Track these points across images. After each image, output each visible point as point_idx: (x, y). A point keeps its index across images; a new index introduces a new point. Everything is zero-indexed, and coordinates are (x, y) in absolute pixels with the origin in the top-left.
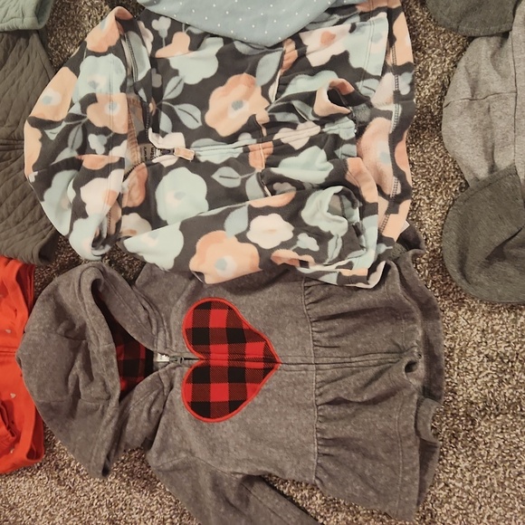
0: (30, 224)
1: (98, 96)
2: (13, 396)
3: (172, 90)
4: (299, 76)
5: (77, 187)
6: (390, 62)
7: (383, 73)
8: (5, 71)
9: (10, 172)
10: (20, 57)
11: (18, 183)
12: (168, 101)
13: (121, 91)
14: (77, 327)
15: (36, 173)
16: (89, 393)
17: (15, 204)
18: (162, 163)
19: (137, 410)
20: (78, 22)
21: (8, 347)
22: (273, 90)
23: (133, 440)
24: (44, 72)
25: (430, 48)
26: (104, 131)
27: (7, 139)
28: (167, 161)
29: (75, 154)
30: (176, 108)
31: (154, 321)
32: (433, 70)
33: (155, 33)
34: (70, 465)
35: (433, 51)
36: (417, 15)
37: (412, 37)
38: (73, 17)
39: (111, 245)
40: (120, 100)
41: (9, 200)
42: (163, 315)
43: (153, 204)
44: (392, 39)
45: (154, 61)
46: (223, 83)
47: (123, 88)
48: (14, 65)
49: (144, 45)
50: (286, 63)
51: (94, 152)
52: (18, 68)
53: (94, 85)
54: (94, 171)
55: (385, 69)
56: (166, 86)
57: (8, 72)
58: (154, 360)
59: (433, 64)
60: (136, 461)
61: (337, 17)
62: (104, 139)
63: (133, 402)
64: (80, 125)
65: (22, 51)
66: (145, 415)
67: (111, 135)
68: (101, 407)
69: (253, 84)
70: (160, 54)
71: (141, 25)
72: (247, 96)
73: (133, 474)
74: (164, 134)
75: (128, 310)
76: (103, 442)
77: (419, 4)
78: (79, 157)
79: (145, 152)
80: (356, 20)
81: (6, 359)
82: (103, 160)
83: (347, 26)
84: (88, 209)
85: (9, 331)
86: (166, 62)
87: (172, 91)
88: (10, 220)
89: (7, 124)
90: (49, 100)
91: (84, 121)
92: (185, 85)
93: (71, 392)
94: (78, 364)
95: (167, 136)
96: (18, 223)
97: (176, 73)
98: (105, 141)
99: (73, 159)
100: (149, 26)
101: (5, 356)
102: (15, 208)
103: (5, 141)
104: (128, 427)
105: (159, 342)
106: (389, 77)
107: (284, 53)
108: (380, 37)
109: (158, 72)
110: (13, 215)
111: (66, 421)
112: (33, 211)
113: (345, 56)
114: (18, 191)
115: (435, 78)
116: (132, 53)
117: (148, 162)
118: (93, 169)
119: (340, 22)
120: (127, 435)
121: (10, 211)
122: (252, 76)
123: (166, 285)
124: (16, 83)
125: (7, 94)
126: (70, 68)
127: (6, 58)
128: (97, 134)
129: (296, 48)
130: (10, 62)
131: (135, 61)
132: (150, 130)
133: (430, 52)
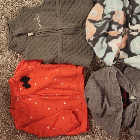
0: (83, 55)
1: (115, 12)
2: (77, 110)
5: (107, 42)
9: (76, 38)
11: (80, 41)
12: (136, 14)
13: (122, 11)
14: (103, 88)
15: (95, 37)
16: (111, 110)
17: (78, 48)
18: (133, 34)
19: (128, 115)
21: (75, 94)
23: (126, 125)
26: (117, 24)
27: (76, 27)
28: (135, 34)
29: (106, 31)
30: (138, 16)
31: (131, 86)
34: (98, 132)
39: (116, 61)
40: (122, 13)
41: (77, 47)
42: (133, 84)
43: (129, 48)
47: (123, 9)
51: (114, 30)
53: (113, 8)
54: (114, 37)
57: (75, 5)
58: (130, 99)
60: (123, 131)
62: (117, 26)
63: (127, 112)
64: (109, 22)
66: (131, 117)
67: (119, 25)
68: (114, 114)
73: (122, 136)
74: (134, 25)
75: (124, 82)
76: (119, 125)
78: (107, 32)
79: (125, 31)
81: (75, 98)
82: (117, 33)
84: (113, 49)
85: (76, 89)
87: (137, 11)
88: (77, 53)
89: (75, 23)
91: (111, 20)
93: (104, 109)
94: (106, 100)
95: (135, 26)
96: (79, 54)
97: (138, 5)
98: (117, 27)
99: (105, 33)
101: (75, 97)
102: (78, 50)
103: (75, 28)
104: (125, 121)
105: (134, 93)
109: (131, 5)
110: (78, 51)
111: (100, 119)
112: (84, 51)
114: (80, 44)
117: (129, 34)
118: (114, 36)
120: (125, 123)
121: (76, 50)
123: (134, 74)
125: (77, 12)
126: (100, 4)
128: (115, 24)
132: (129, 24)
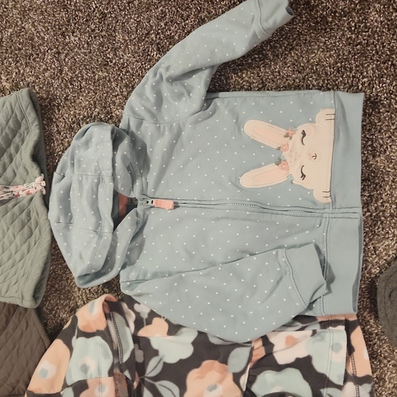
3: (153, 368)
4: (267, 371)
6: (350, 372)
7: (345, 381)
8: (7, 333)
10: (19, 321)
12: (150, 378)
13: (109, 376)
20: (69, 292)
22: (244, 380)
24: (41, 340)
25: (385, 358)
30: (157, 384)
32: (390, 379)
33: (137, 314)
35: (389, 361)
36: (371, 327)
37: (368, 346)
38: (65, 286)
44: (350, 349)
45: (136, 339)
46: (198, 366)
47: (111, 373)
48: (14, 329)
49: (128, 326)
50: (255, 358)
52: (18, 332)
53: (85, 369)
55: (347, 378)
56: (148, 364)
59: (389, 373)
61: (300, 325)
65: (22, 316)
69: (226, 370)
70: (141, 333)
71: (125, 306)
72: (221, 381)
77: (373, 317)
80: (317, 327)
83: (308, 332)
86: (147, 341)
90: (44, 372)
92: (165, 363)
97: (156, 353)
100: (131, 307)
106: (350, 386)
107: (252, 349)
108: (340, 347)
109: (140, 348)
113: (308, 360)
115: (391, 386)
116: (117, 332)
119: (302, 329)
122: (224, 365)
124: (17, 347)
125: (9, 358)
127: (7, 322)
129: (263, 345)
130: (11, 325)
131: (120, 341)
133: (385, 361)
